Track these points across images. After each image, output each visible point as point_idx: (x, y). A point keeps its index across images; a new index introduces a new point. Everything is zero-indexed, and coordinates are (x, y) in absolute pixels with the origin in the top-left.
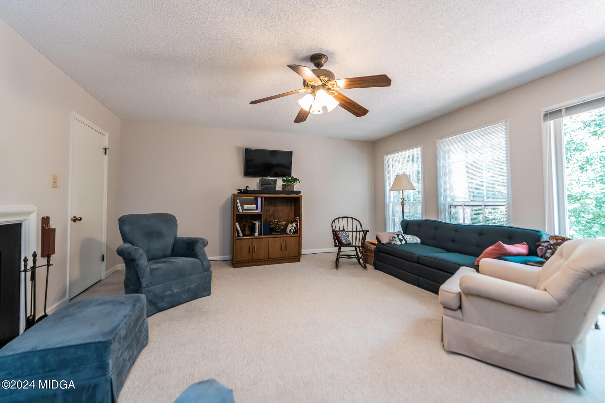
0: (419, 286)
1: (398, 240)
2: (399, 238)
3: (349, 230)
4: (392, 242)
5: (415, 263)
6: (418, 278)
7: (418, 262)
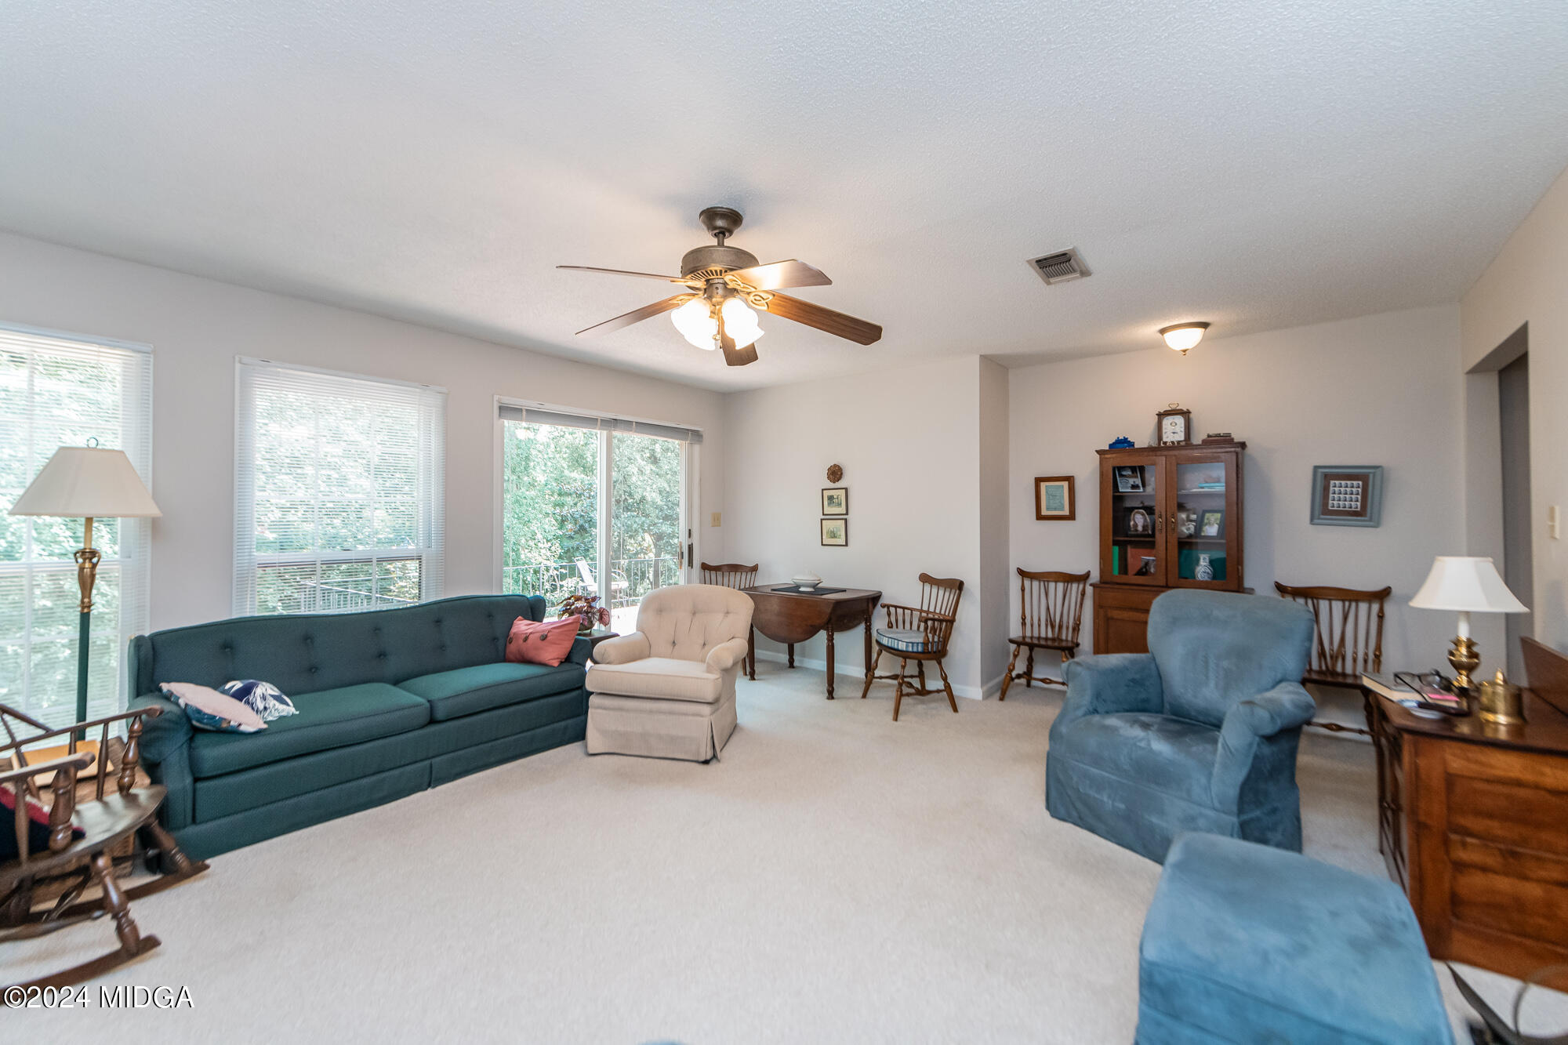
2: (271, 695)
5: (417, 729)
6: (431, 765)
7: (432, 721)
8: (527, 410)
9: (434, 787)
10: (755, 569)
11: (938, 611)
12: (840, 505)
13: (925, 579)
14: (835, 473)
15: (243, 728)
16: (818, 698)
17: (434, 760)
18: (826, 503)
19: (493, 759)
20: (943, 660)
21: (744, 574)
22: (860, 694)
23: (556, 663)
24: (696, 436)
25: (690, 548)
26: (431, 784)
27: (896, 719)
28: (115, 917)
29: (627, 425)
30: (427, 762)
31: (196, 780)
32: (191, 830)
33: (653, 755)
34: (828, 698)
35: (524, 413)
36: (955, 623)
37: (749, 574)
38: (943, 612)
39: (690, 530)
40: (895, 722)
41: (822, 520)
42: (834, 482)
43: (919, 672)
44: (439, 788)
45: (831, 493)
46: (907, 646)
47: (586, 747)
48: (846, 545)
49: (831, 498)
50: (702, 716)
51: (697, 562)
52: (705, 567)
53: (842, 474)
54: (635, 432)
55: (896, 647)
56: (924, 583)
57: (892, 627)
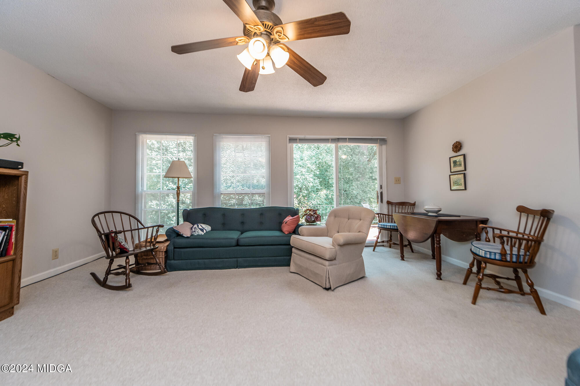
0: (237, 266)
1: (200, 231)
2: (199, 228)
3: (125, 230)
4: (194, 233)
5: (234, 247)
6: (237, 260)
7: (238, 245)
8: (299, 139)
9: (239, 268)
10: (414, 205)
11: (527, 232)
12: (460, 165)
13: (521, 209)
14: (457, 147)
15: (184, 235)
16: (431, 277)
17: (238, 259)
18: (452, 165)
19: (259, 264)
20: (529, 270)
21: (407, 207)
22: (462, 281)
23: (286, 233)
24: (382, 141)
25: (381, 193)
26: (237, 267)
27: (474, 302)
28: (126, 276)
29: (344, 140)
30: (236, 259)
31: (175, 248)
32: (173, 261)
33: (310, 279)
34: (437, 279)
35: (298, 140)
36: (542, 243)
37: (412, 206)
38: (532, 234)
39: (381, 185)
40: (473, 305)
41: (450, 175)
42: (457, 152)
43: (516, 277)
44: (240, 269)
45: (455, 159)
46: (485, 254)
47: (290, 269)
48: (465, 189)
49: (455, 162)
50: (324, 266)
51: (385, 200)
52: (389, 203)
53: (461, 146)
54: (349, 142)
55: (478, 253)
56: (521, 213)
57: (489, 241)
